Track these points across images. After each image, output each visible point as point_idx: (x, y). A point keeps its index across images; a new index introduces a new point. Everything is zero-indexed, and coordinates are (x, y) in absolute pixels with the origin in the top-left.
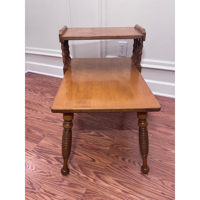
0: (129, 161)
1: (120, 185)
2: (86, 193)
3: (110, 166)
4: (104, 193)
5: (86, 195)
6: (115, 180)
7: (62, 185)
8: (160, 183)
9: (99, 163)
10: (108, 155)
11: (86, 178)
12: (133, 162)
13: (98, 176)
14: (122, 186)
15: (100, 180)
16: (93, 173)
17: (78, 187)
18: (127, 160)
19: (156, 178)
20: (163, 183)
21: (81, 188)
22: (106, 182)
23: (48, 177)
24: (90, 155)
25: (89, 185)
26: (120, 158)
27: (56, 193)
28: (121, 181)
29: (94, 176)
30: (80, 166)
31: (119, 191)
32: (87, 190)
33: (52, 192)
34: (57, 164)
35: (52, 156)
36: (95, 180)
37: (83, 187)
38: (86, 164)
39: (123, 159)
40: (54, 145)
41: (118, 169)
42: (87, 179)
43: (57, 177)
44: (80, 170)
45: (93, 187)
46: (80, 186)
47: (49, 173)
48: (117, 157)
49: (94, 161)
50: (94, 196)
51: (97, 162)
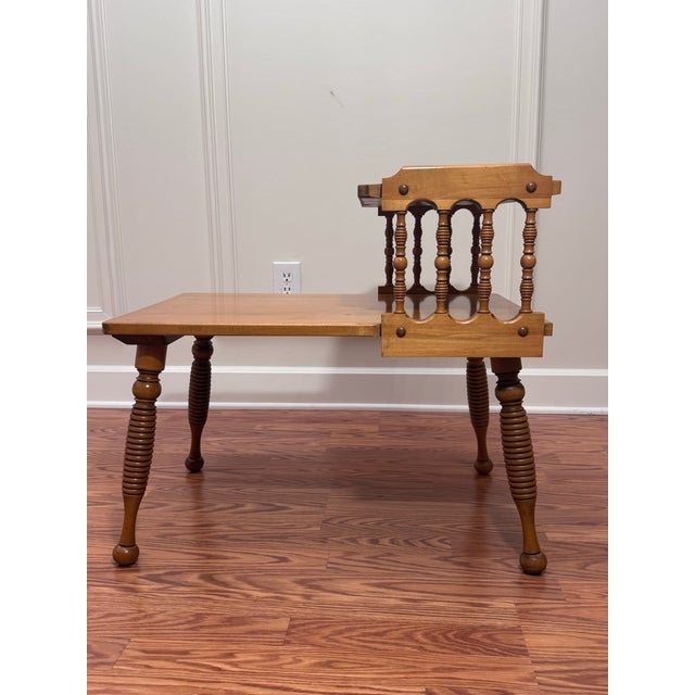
0: (392, 542)
1: (391, 591)
2: (291, 627)
3: (341, 561)
4: (351, 614)
5: (293, 631)
6: (367, 584)
7: (202, 627)
9: (303, 562)
10: (324, 540)
11: (277, 598)
12: (406, 541)
13: (311, 587)
15: (323, 594)
16: (295, 585)
17: (261, 619)
21: (272, 621)
22: (345, 593)
23: (141, 621)
24: (262, 551)
25: (295, 610)
26: (363, 541)
27: (188, 648)
28: (390, 584)
29: (301, 589)
30: (239, 578)
31: (393, 602)
32: (291, 620)
33: (173, 649)
34: (159, 589)
36: (308, 597)
37: (276, 617)
38: (260, 571)
39: (375, 541)
42: (281, 598)
43: (174, 616)
44: (246, 586)
45: (308, 611)
46: (266, 617)
47: (140, 611)
49: (284, 560)
50: (321, 627)
51: (296, 561)
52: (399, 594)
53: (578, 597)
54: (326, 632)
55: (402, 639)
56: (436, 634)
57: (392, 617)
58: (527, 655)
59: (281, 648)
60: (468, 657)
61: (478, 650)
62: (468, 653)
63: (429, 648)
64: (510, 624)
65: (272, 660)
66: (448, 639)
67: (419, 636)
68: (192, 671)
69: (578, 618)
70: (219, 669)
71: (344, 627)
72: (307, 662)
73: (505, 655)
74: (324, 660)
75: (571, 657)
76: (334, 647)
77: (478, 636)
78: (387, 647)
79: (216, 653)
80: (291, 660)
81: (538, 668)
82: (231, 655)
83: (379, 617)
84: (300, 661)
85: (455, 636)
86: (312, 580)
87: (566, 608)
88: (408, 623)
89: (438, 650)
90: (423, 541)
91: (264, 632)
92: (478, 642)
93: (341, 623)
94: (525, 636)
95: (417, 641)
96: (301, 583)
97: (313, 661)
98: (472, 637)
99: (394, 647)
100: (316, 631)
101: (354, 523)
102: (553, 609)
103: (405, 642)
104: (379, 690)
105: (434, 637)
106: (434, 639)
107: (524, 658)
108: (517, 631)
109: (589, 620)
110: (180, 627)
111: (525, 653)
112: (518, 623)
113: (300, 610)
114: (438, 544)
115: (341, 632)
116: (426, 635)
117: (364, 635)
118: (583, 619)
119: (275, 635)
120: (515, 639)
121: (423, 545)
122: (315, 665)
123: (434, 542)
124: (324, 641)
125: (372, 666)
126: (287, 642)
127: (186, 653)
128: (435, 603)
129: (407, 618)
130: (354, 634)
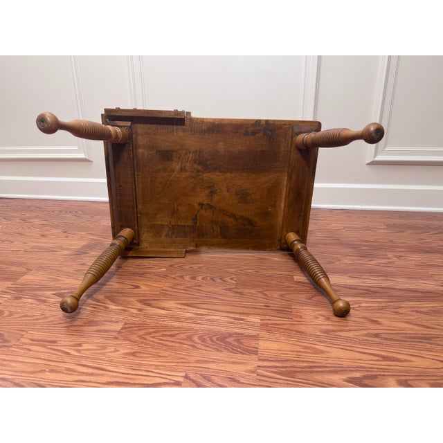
0: (203, 279)
1: (191, 308)
2: (123, 328)
3: (170, 289)
4: (161, 322)
5: (123, 331)
6: (179, 304)
7: (72, 326)
8: (260, 295)
9: (147, 289)
10: (165, 276)
11: (123, 310)
12: (212, 278)
13: (145, 304)
14: (194, 309)
15: (150, 308)
16: (137, 302)
17: (108, 323)
18: (200, 278)
19: (253, 291)
20: (266, 295)
21: (113, 324)
22: (163, 309)
23: (40, 321)
24: (127, 282)
25: (130, 318)
26: (187, 278)
27: (58, 339)
28: (192, 304)
29: (139, 305)
30: (107, 297)
31: (189, 315)
32: (125, 324)
33: (49, 339)
35: (48, 293)
36: (140, 310)
37: (117, 322)
38: (121, 293)
39: (194, 278)
40: (51, 278)
41: (185, 290)
42: (125, 311)
44: (109, 302)
45: (138, 319)
46: (111, 321)
47: (42, 315)
48: (182, 277)
49: (137, 287)
50: (139, 330)
51: (143, 288)
52: (194, 310)
53: (301, 317)
54: (142, 333)
55: (184, 339)
56: (206, 337)
57: (184, 325)
58: (257, 354)
59: (111, 342)
60: (220, 354)
61: (227, 349)
62: (221, 351)
63: (199, 346)
64: (254, 333)
65: (102, 349)
66: (212, 341)
67: (196, 338)
68: (53, 354)
69: (297, 331)
70: (68, 354)
71: (153, 330)
72: (122, 351)
73: (243, 354)
74: (132, 351)
75: (284, 357)
76: (142, 342)
77: (230, 340)
78: (173, 344)
79: (72, 343)
80: (113, 350)
81: (261, 364)
82: (80, 345)
83: (177, 324)
84: (118, 351)
85: (217, 339)
86: (148, 300)
87: (291, 324)
88: (192, 329)
89: (203, 348)
90: (221, 279)
91: (106, 331)
92: (230, 343)
93: (152, 327)
94: (260, 341)
95: (193, 341)
96: (140, 301)
97: (126, 351)
98: (227, 340)
99: (177, 345)
100: (135, 332)
101: (186, 267)
102: (283, 324)
103: (185, 342)
104: (156, 373)
105: (204, 339)
106: (204, 341)
107: (254, 357)
108: (256, 337)
109: (303, 333)
110: (60, 325)
111: (256, 353)
112: (258, 332)
113: (133, 319)
114: (229, 280)
115: (150, 334)
116: (200, 338)
117: (163, 336)
118: (300, 332)
119: (111, 334)
120: (253, 343)
121: (220, 281)
122: (126, 354)
123: (228, 279)
124: (137, 339)
125: (160, 357)
126: (116, 338)
127: (55, 342)
128: (214, 317)
129: (193, 325)
130: (158, 334)
